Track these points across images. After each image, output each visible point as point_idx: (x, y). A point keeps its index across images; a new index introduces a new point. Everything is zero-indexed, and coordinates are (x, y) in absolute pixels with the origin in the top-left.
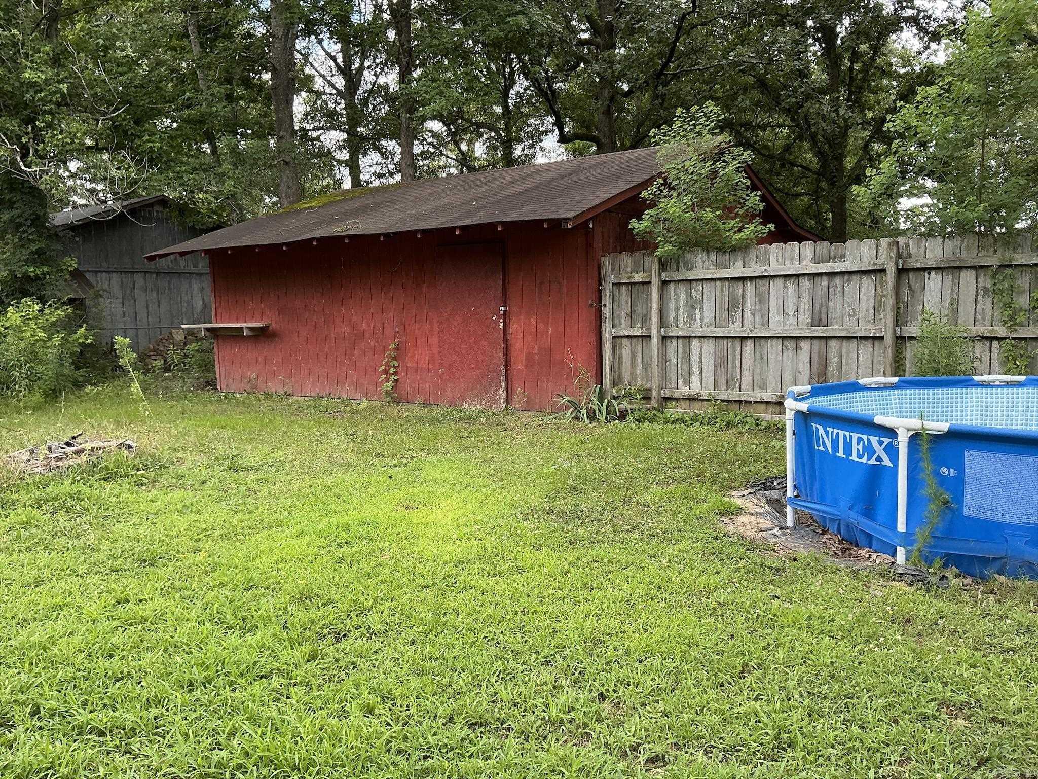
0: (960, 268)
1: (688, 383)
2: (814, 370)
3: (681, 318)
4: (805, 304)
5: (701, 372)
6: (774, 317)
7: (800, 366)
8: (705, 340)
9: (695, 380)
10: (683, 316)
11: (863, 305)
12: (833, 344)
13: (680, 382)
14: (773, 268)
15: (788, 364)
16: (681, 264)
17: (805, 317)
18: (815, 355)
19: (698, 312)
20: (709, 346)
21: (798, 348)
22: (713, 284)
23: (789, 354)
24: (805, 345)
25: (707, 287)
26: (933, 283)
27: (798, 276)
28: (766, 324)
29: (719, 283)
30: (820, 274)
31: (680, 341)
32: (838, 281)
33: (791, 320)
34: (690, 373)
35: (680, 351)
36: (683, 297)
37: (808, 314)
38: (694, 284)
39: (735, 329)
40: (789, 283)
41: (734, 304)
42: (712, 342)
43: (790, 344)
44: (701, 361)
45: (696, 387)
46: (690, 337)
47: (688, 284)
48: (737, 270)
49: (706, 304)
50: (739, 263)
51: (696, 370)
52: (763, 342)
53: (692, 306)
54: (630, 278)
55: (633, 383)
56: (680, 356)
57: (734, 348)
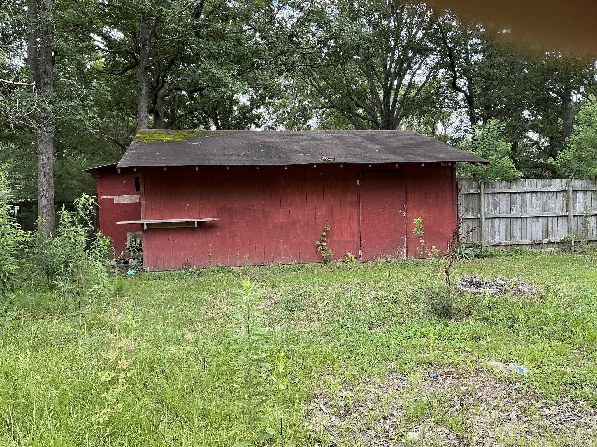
0: (587, 191)
1: (493, 239)
2: (544, 230)
3: (490, 210)
4: (539, 204)
5: (500, 233)
6: (529, 209)
7: (539, 228)
8: (501, 219)
9: (497, 237)
10: (491, 209)
11: (559, 204)
12: (550, 219)
13: (490, 239)
14: (528, 188)
15: (534, 228)
16: (490, 186)
17: (540, 209)
18: (544, 224)
19: (498, 207)
20: (503, 222)
21: (538, 221)
22: (504, 195)
23: (535, 223)
24: (540, 220)
25: (501, 196)
26: (580, 195)
27: (536, 192)
28: (525, 212)
29: (506, 195)
30: (544, 192)
31: (490, 220)
32: (550, 194)
33: (535, 210)
34: (495, 234)
35: (490, 225)
36: (491, 200)
37: (541, 207)
38: (496, 195)
39: (514, 214)
40: (533, 195)
41: (513, 203)
42: (504, 220)
43: (535, 220)
44: (499, 229)
45: (497, 240)
46: (494, 218)
47: (493, 195)
48: (514, 189)
49: (501, 203)
50: (514, 186)
51: (497, 233)
52: (525, 219)
53: (495, 205)
54: (468, 191)
55: (468, 241)
56: (490, 227)
57: (513, 222)
